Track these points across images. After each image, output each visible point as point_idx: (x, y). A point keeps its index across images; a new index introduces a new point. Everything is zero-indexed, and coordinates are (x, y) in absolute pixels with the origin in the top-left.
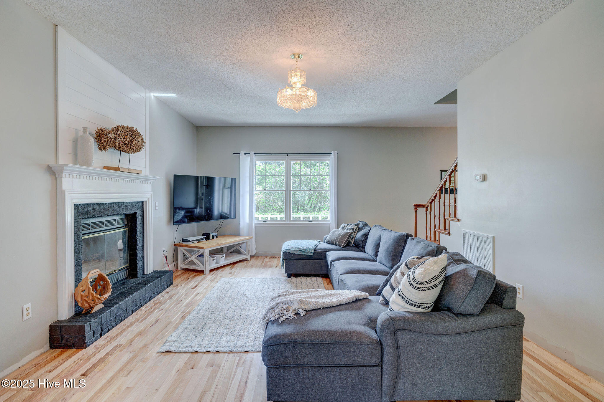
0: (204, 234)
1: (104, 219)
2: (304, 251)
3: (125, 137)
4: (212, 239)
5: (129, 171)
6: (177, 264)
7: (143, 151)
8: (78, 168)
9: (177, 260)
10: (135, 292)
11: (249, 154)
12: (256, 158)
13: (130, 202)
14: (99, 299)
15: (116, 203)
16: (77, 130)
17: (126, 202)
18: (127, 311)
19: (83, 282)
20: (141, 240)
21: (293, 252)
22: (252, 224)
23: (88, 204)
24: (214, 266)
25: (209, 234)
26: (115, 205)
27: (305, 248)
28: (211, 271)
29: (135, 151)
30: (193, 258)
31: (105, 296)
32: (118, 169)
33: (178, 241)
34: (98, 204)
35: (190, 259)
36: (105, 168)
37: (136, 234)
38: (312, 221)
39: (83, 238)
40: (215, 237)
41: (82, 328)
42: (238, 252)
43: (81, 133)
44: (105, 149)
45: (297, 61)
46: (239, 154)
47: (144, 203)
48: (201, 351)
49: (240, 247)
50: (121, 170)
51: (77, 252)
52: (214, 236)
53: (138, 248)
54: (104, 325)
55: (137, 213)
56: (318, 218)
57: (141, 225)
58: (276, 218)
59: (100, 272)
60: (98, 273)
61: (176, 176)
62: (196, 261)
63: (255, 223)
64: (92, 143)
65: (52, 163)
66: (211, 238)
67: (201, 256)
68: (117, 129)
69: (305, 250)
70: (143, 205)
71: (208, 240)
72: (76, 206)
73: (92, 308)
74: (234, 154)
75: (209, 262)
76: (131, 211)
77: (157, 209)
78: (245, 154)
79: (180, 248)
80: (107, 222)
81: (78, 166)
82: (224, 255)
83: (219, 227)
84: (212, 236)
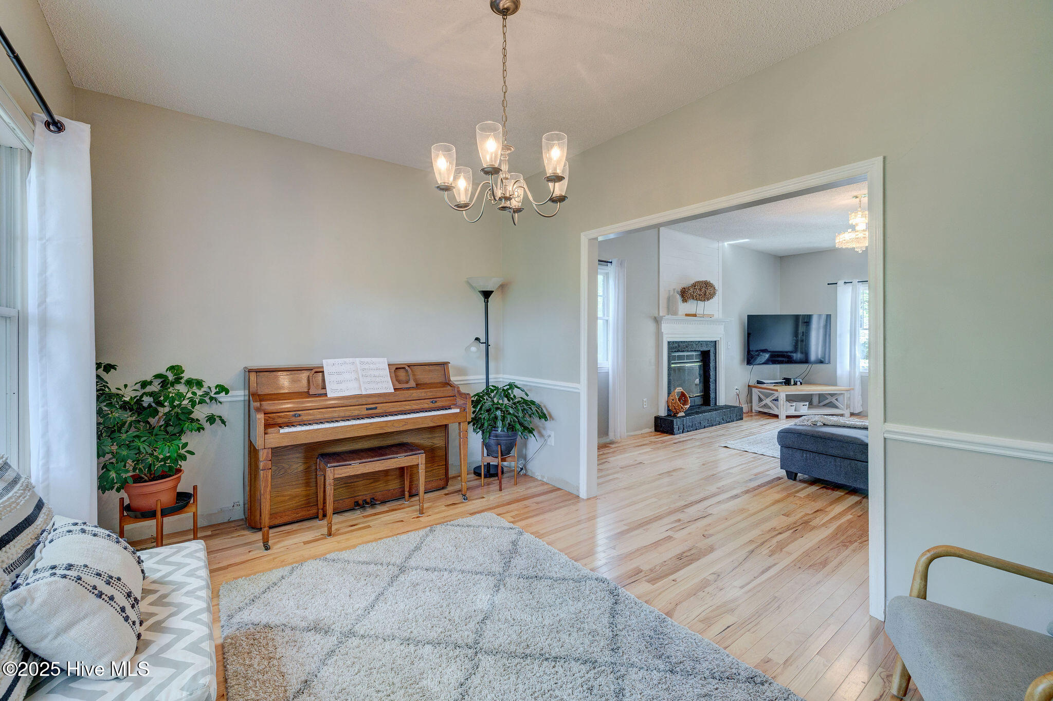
0: (784, 379)
1: (685, 354)
3: (700, 290)
4: (794, 385)
5: (703, 316)
6: (752, 406)
7: (715, 299)
8: (670, 317)
9: (751, 402)
10: (707, 412)
11: (851, 282)
13: (705, 341)
14: (682, 408)
16: (669, 291)
17: (702, 341)
19: (672, 394)
20: (714, 374)
22: (855, 372)
23: (676, 342)
24: (792, 412)
25: (790, 379)
26: (693, 343)
28: (788, 417)
29: (708, 299)
30: (768, 401)
31: (686, 407)
32: (695, 315)
33: (753, 382)
34: (683, 342)
35: (764, 403)
36: (687, 315)
37: (710, 368)
39: (673, 366)
40: (799, 383)
41: (672, 421)
42: (831, 405)
43: (672, 293)
44: (686, 301)
45: (860, 201)
46: (836, 284)
47: (717, 342)
48: (750, 451)
49: (837, 400)
50: (697, 316)
51: (669, 375)
52: (797, 382)
53: (711, 381)
54: (686, 426)
55: (711, 351)
57: (714, 361)
59: (682, 390)
60: (681, 391)
61: (749, 317)
62: (770, 404)
63: (861, 371)
64: (679, 297)
65: (656, 315)
66: (792, 383)
67: (776, 400)
68: (694, 285)
70: (716, 344)
71: (789, 385)
72: (669, 343)
73: (678, 412)
74: (828, 284)
75: (785, 407)
76: (705, 349)
77: (730, 348)
78: (844, 283)
79: (754, 390)
80: (688, 356)
81: (670, 316)
82: (807, 403)
83: (806, 372)
84: (794, 381)
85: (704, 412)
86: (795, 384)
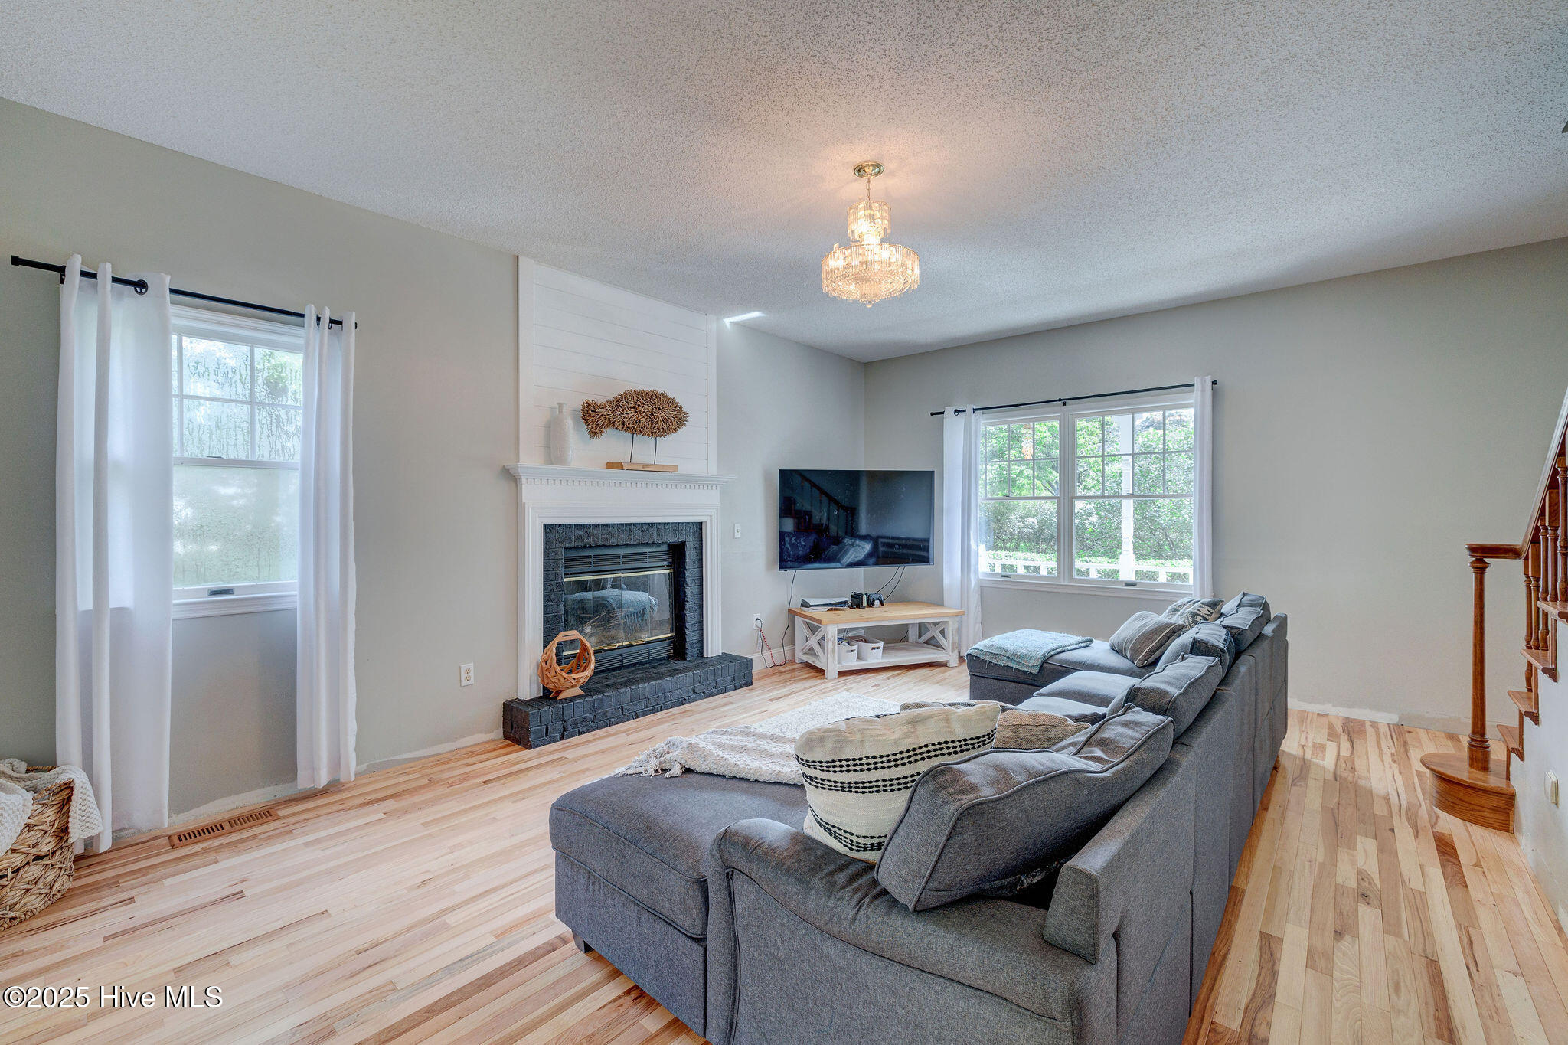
0: (854, 595)
1: (621, 551)
2: (1015, 659)
4: (866, 607)
8: (551, 469)
9: (794, 641)
10: (670, 676)
11: (965, 411)
12: (987, 419)
13: (667, 524)
15: (635, 525)
18: (622, 711)
20: (696, 591)
21: (988, 658)
23: (577, 525)
24: (852, 663)
25: (862, 596)
26: (633, 528)
27: (1021, 651)
28: (841, 674)
30: (813, 642)
34: (597, 525)
35: (810, 644)
36: (609, 465)
37: (686, 580)
38: (1135, 585)
39: (565, 580)
40: (877, 603)
42: (932, 643)
43: (555, 411)
45: (869, 182)
46: (943, 413)
47: (701, 525)
50: (624, 468)
52: (874, 601)
53: (687, 607)
54: (570, 721)
55: (687, 543)
56: (1153, 575)
57: (696, 565)
58: (1037, 569)
61: (783, 474)
62: (816, 648)
63: (981, 577)
65: (509, 465)
66: (865, 603)
69: (1019, 656)
70: (701, 529)
71: (855, 608)
72: (549, 529)
73: (559, 692)
74: (932, 414)
75: (837, 653)
76: (676, 540)
77: (739, 536)
78: (956, 411)
79: (797, 619)
80: (625, 555)
81: (551, 466)
82: (881, 644)
83: (894, 582)
84: (868, 599)
85: (678, 671)
86: (871, 604)
